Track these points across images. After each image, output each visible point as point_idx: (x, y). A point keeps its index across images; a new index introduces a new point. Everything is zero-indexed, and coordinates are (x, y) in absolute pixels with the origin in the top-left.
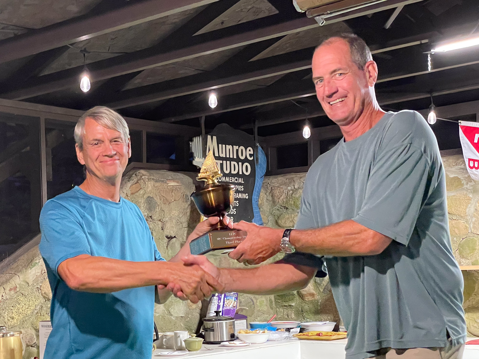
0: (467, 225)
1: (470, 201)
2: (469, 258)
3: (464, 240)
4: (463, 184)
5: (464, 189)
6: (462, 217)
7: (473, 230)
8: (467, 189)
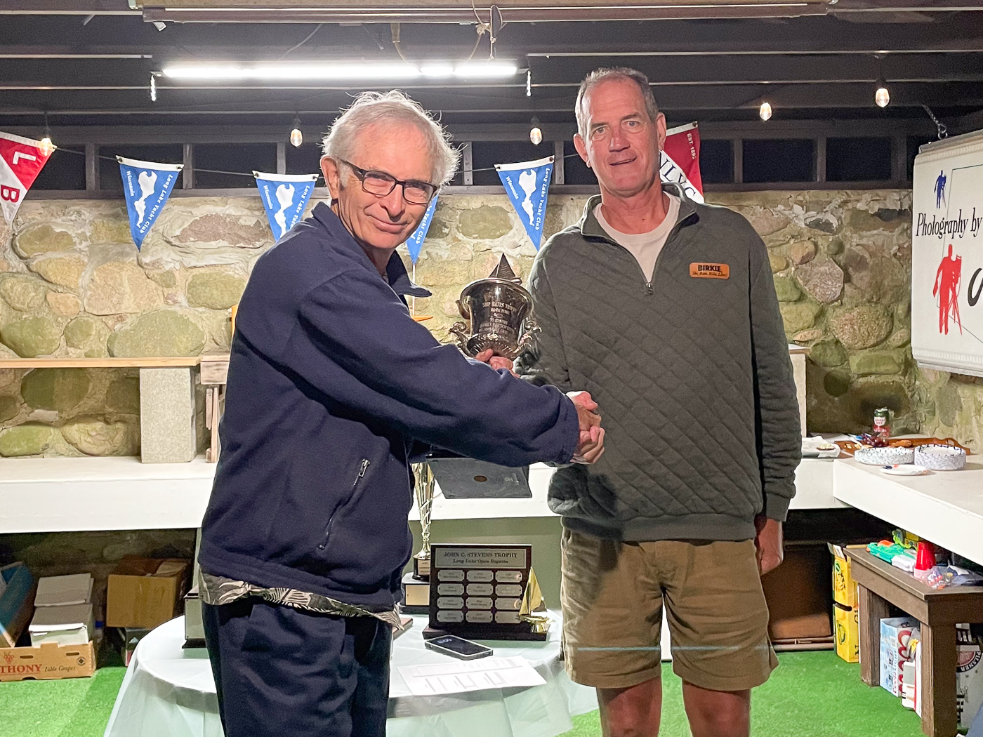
0: (79, 301)
1: (84, 268)
2: (81, 347)
3: (74, 321)
4: (75, 243)
5: (75, 250)
6: (72, 289)
7: (86, 308)
8: (81, 251)
